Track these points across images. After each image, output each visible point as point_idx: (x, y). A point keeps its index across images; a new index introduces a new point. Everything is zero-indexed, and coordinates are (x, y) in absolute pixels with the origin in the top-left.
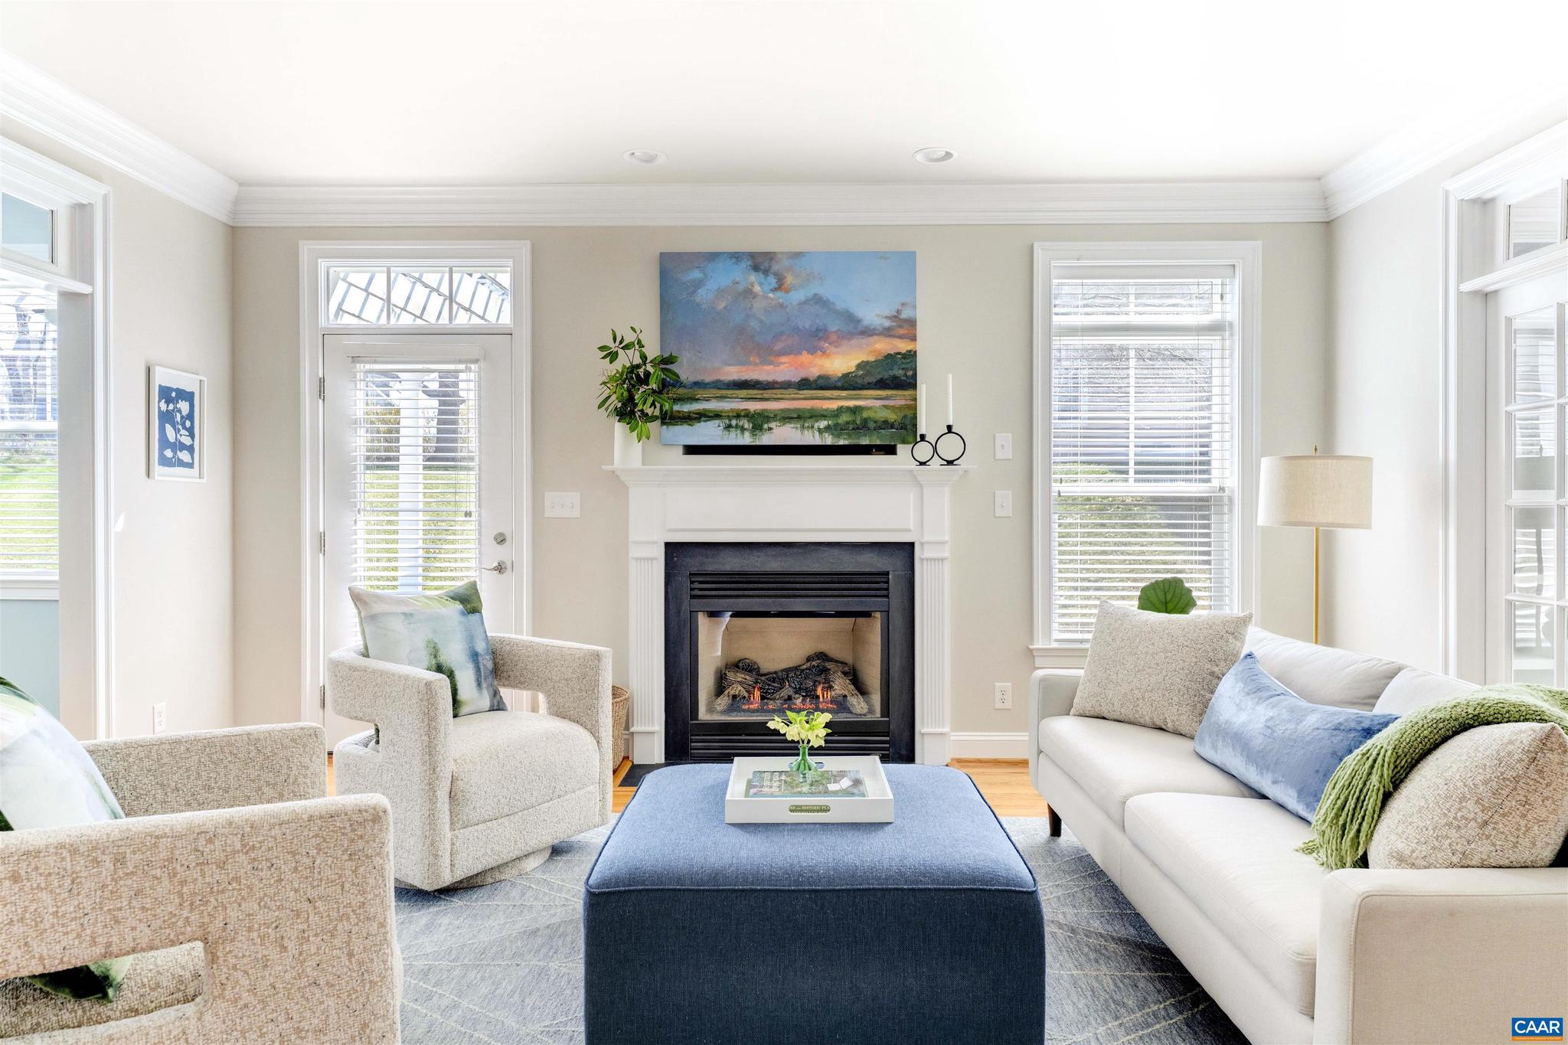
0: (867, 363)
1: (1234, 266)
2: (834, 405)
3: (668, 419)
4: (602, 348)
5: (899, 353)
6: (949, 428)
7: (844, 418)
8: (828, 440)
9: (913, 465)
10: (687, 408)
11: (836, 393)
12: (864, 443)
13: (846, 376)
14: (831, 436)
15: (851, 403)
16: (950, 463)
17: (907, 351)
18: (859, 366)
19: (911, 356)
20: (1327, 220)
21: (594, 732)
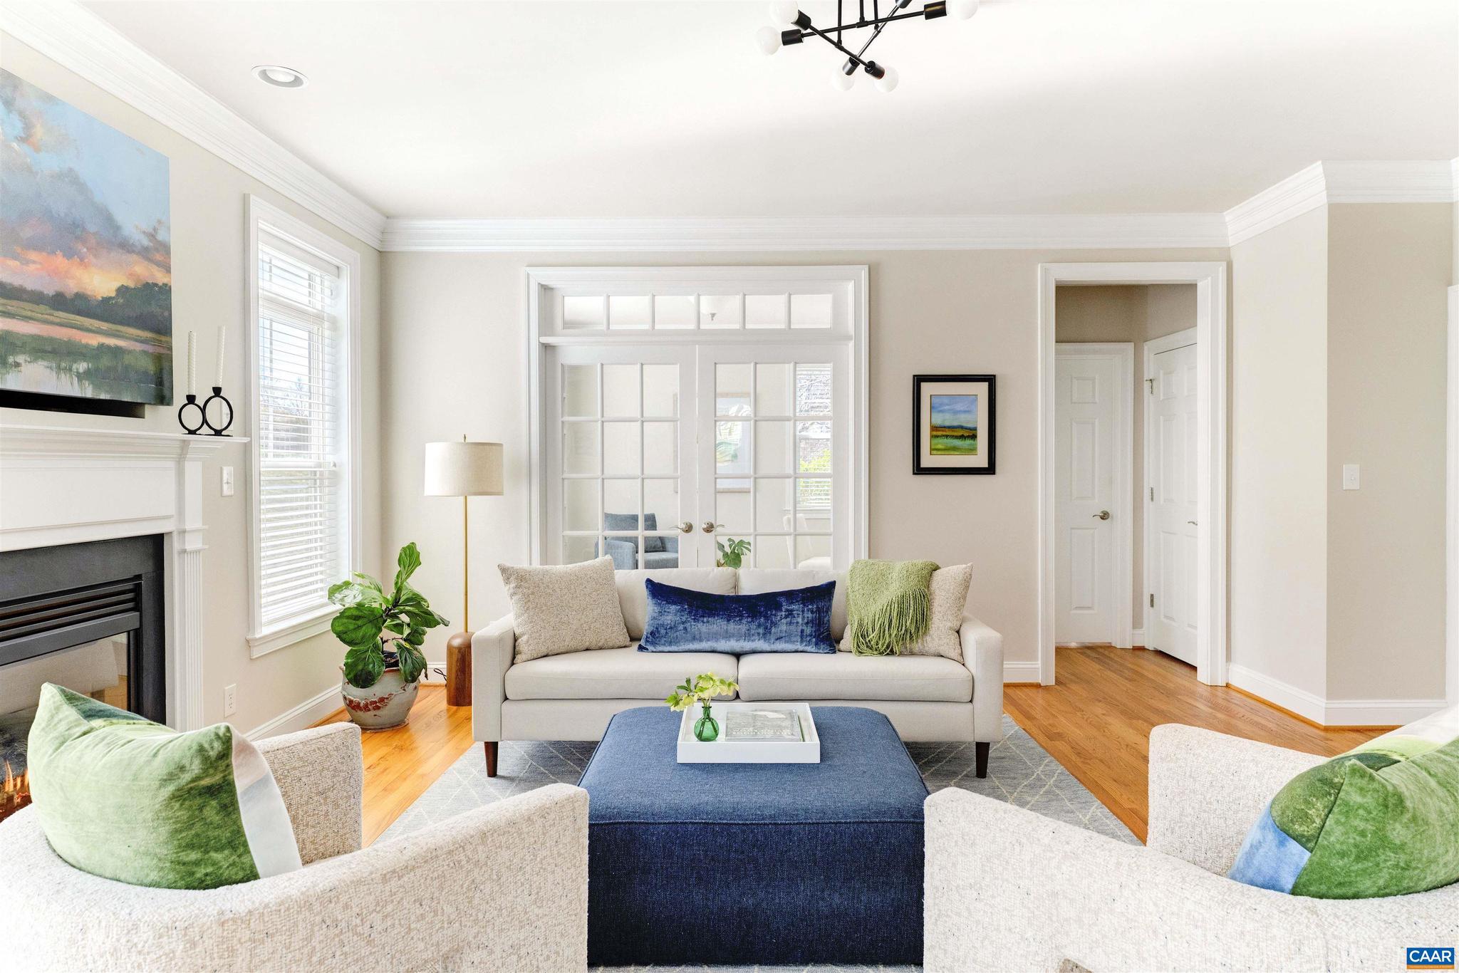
0: (127, 288)
1: (341, 269)
2: (94, 341)
5: (156, 285)
6: (217, 391)
7: (105, 362)
8: (88, 392)
9: (180, 434)
11: (96, 324)
12: (126, 400)
13: (106, 300)
14: (91, 386)
15: (112, 342)
16: (218, 433)
17: (163, 284)
18: (122, 290)
19: (166, 290)
20: (381, 250)
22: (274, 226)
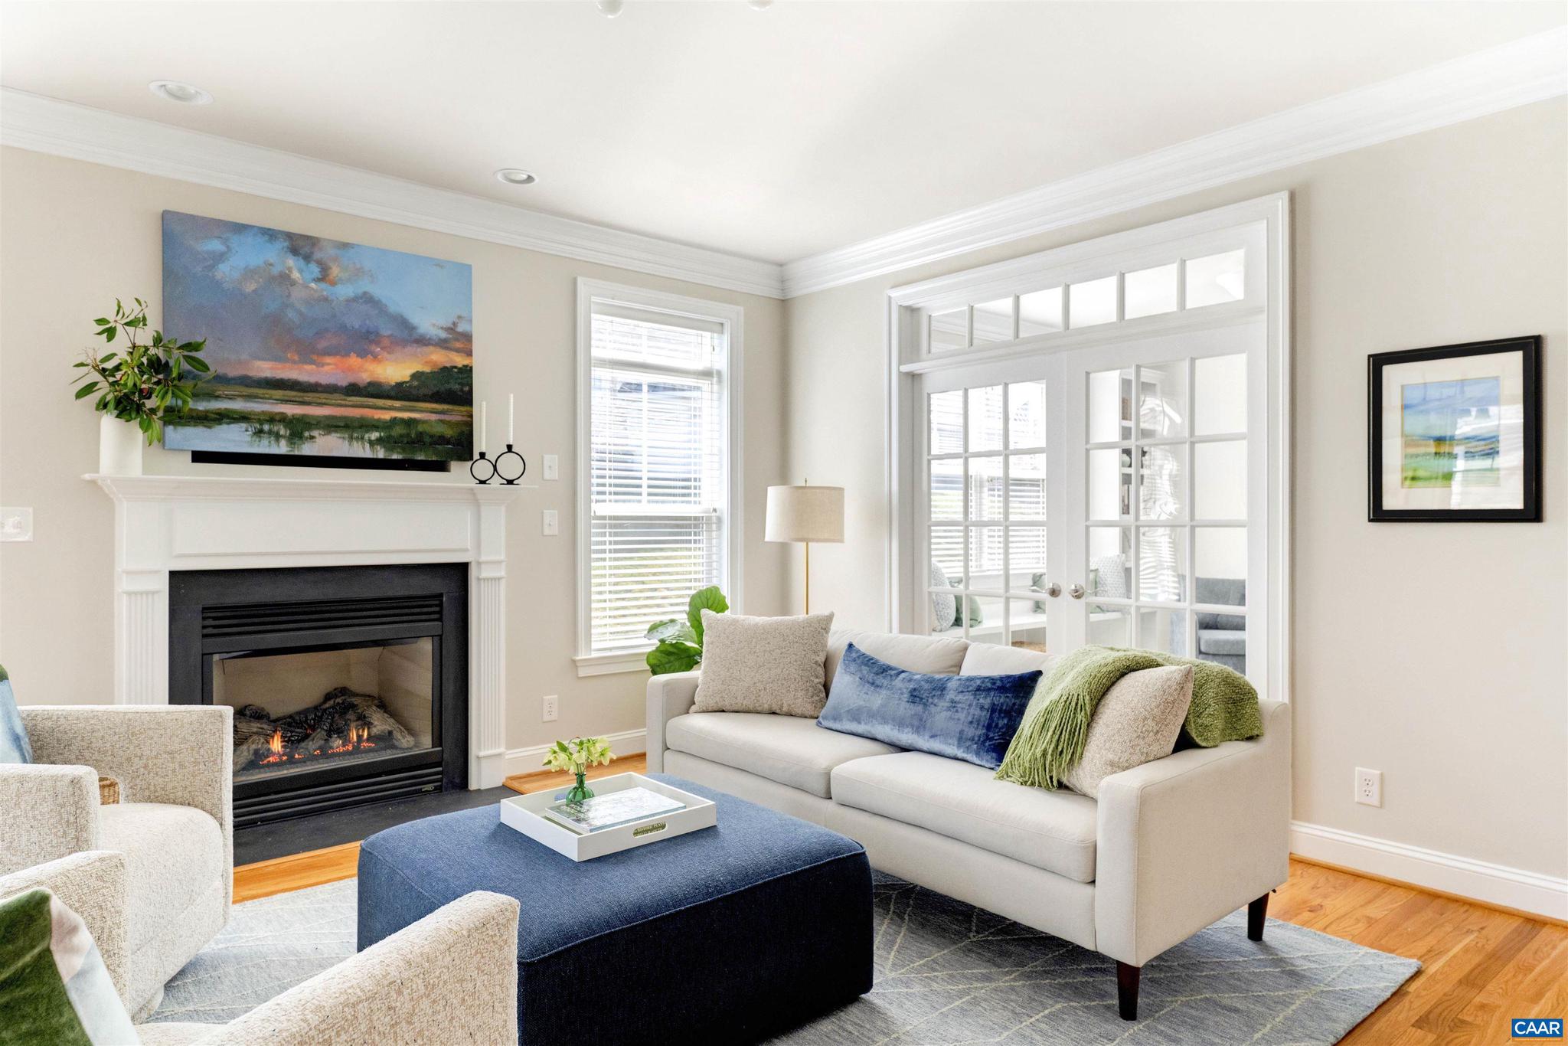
0: (422, 373)
1: (722, 324)
2: (387, 416)
3: (174, 417)
4: (100, 321)
5: (456, 367)
6: (510, 448)
7: (398, 431)
8: (381, 454)
9: (473, 484)
10: (202, 406)
11: (389, 403)
12: (419, 458)
13: (399, 385)
14: (383, 450)
15: (406, 415)
16: (510, 482)
17: (464, 366)
18: (415, 376)
19: (467, 371)
20: (783, 298)
21: (215, 813)
22: (613, 299)
